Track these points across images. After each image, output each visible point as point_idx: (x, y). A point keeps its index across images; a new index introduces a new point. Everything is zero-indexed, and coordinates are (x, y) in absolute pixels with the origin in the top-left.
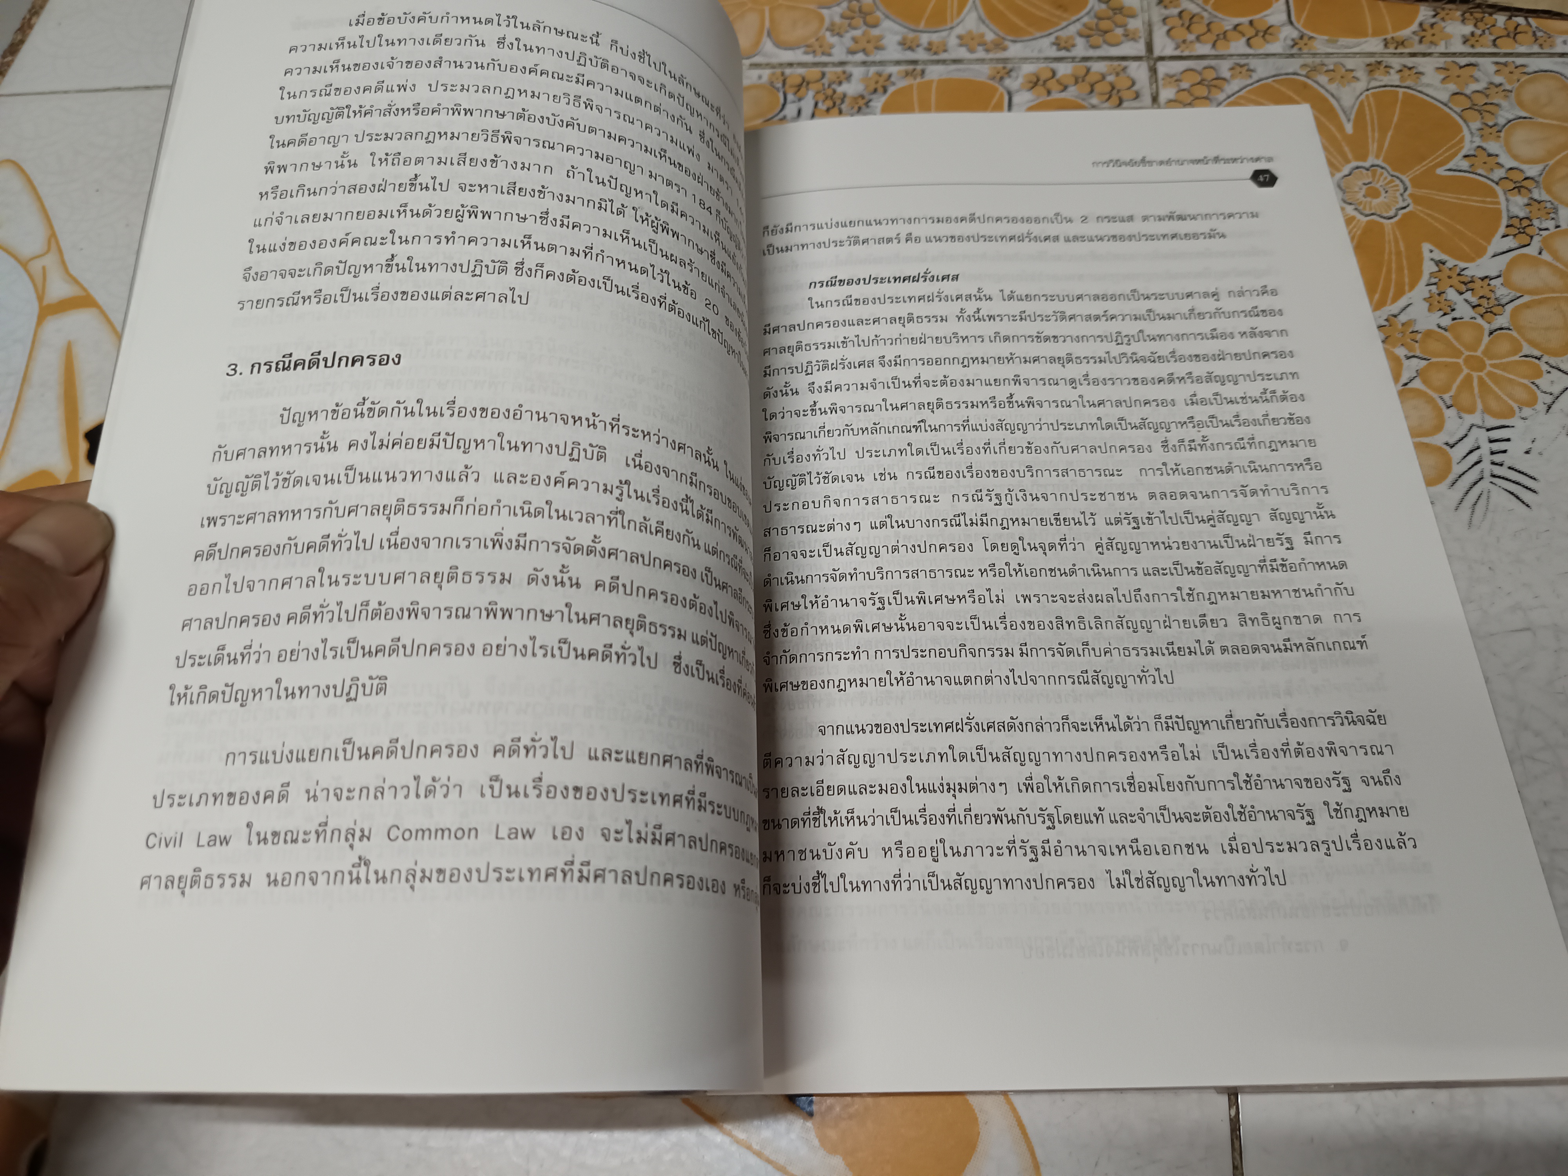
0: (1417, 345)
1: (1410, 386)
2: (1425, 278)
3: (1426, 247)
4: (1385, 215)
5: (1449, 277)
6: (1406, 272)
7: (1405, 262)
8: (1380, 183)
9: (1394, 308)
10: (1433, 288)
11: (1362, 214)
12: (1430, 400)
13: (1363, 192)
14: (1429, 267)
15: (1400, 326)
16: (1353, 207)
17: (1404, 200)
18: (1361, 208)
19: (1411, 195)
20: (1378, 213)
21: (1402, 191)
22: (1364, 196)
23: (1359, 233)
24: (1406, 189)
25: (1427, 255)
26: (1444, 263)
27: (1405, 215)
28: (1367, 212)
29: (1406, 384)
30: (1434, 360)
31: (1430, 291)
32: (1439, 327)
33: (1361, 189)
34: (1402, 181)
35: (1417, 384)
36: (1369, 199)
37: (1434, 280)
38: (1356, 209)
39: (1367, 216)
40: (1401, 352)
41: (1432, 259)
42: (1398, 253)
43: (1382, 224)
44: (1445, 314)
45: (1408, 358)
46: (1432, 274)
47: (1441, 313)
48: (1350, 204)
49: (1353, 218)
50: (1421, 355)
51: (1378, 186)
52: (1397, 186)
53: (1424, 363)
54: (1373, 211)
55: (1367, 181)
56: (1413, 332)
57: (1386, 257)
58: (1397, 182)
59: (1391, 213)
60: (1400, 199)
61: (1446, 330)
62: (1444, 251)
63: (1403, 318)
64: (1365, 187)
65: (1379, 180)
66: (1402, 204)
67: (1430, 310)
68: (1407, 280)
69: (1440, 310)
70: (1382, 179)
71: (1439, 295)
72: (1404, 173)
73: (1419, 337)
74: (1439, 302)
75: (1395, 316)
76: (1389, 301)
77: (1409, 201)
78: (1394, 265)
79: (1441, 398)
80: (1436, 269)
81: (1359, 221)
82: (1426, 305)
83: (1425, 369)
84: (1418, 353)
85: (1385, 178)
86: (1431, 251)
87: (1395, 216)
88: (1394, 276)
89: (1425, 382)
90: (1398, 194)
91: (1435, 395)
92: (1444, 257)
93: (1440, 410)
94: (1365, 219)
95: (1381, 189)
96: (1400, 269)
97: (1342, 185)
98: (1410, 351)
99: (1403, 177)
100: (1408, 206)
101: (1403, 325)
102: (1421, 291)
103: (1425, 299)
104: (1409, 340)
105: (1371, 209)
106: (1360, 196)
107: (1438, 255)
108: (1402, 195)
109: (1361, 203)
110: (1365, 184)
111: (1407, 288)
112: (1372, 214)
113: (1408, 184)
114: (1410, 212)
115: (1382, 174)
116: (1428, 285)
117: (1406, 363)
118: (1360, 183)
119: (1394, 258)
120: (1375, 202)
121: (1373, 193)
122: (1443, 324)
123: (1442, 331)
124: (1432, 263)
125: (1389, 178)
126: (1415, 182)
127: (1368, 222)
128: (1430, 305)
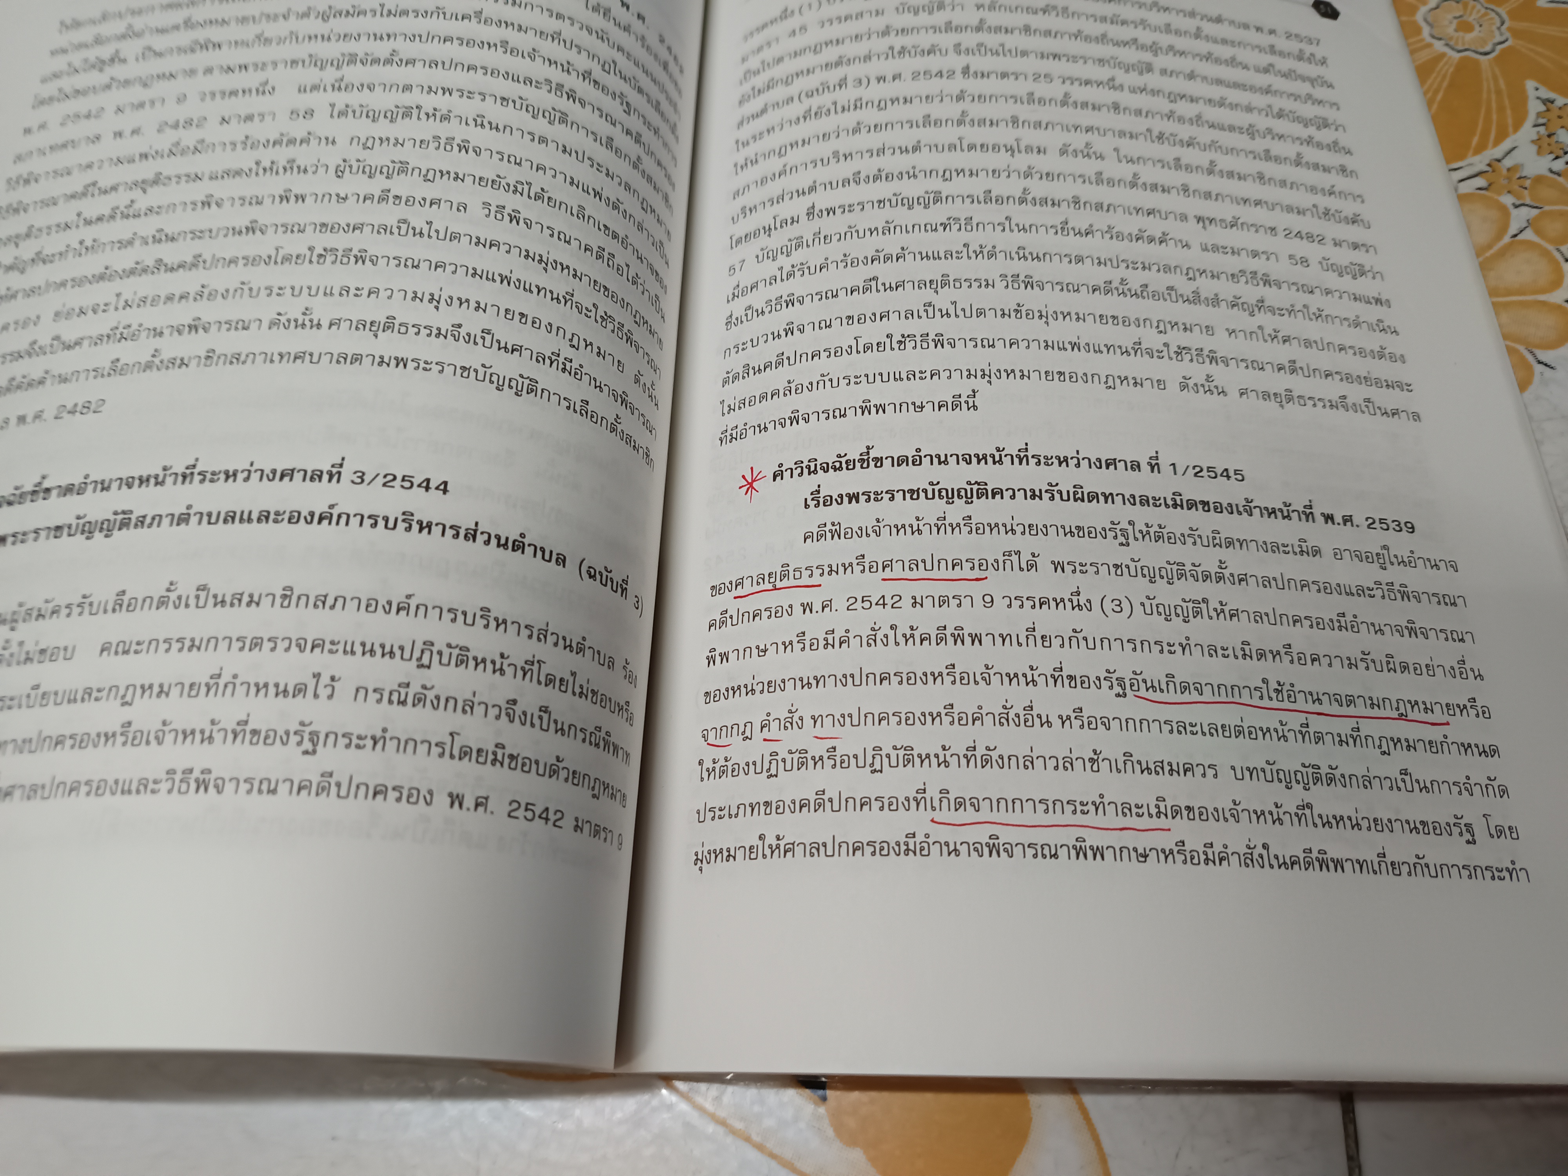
0: (1526, 192)
1: (1520, 237)
2: (1531, 118)
3: (1530, 85)
4: (1482, 50)
5: (1560, 117)
6: (1509, 112)
7: (1507, 102)
8: (1474, 16)
9: (1497, 152)
10: (1542, 129)
11: (1453, 49)
12: (1546, 253)
13: (1454, 26)
14: (1534, 107)
15: (1505, 172)
16: (1443, 42)
17: (1501, 34)
18: (1452, 43)
19: (1509, 29)
20: (1473, 48)
21: (1498, 24)
22: (1456, 30)
23: (1451, 70)
24: (1503, 23)
25: (1531, 93)
26: (1552, 102)
27: (1503, 50)
28: (1460, 47)
29: (1515, 236)
30: (1547, 208)
31: (1538, 132)
32: (1551, 171)
33: (1451, 23)
34: (1497, 14)
35: (1529, 235)
36: (1461, 34)
37: (1541, 121)
38: (1447, 45)
39: (1459, 51)
40: (1508, 200)
41: (1538, 98)
42: (1498, 92)
43: (1477, 62)
44: (1557, 158)
45: (1516, 206)
46: (1539, 115)
47: (1552, 156)
48: (1440, 39)
49: (1443, 55)
50: (1532, 204)
51: (1471, 19)
52: (1492, 19)
53: (1535, 212)
54: (1466, 47)
55: (1458, 14)
56: (1520, 178)
57: (1485, 96)
58: (1493, 15)
59: (1488, 48)
60: (1497, 33)
61: (1559, 174)
62: (1553, 89)
63: (1508, 162)
64: (1455, 21)
65: (1471, 14)
66: (1498, 39)
67: (1539, 153)
68: (1510, 121)
69: (1551, 153)
70: (1475, 11)
71: (1549, 136)
72: (1499, 5)
73: (1527, 183)
74: (1549, 145)
75: (1499, 161)
76: (1491, 144)
77: (1508, 35)
78: (1494, 105)
79: (1558, 250)
80: (1543, 108)
81: (1450, 57)
82: (1534, 148)
83: (1537, 218)
84: (1528, 201)
85: (1479, 11)
86: (1537, 89)
87: (1493, 51)
88: (1494, 117)
89: (1538, 232)
90: (1494, 28)
91: (1550, 248)
92: (1551, 95)
93: (1557, 263)
94: (1457, 56)
95: (1475, 23)
96: (1501, 109)
97: (1430, 19)
98: (1518, 198)
99: (1499, 10)
100: (1506, 40)
101: (1509, 170)
102: (1527, 132)
103: (1533, 142)
104: (1516, 187)
105: (1463, 44)
106: (1451, 30)
107: (1545, 93)
108: (1499, 28)
109: (1451, 38)
110: (1455, 18)
111: (1511, 129)
112: (1466, 50)
113: (1505, 16)
114: (1509, 47)
115: (1474, 7)
116: (1535, 126)
117: (1514, 212)
118: (1450, 16)
119: (1493, 97)
120: (1469, 36)
121: (1464, 27)
122: (1555, 169)
123: (1556, 177)
124: (1539, 101)
125: (1483, 11)
126: (1513, 14)
127: (1462, 59)
128: (1540, 147)
